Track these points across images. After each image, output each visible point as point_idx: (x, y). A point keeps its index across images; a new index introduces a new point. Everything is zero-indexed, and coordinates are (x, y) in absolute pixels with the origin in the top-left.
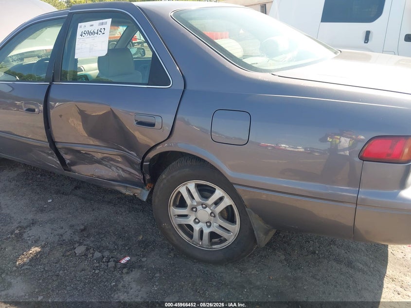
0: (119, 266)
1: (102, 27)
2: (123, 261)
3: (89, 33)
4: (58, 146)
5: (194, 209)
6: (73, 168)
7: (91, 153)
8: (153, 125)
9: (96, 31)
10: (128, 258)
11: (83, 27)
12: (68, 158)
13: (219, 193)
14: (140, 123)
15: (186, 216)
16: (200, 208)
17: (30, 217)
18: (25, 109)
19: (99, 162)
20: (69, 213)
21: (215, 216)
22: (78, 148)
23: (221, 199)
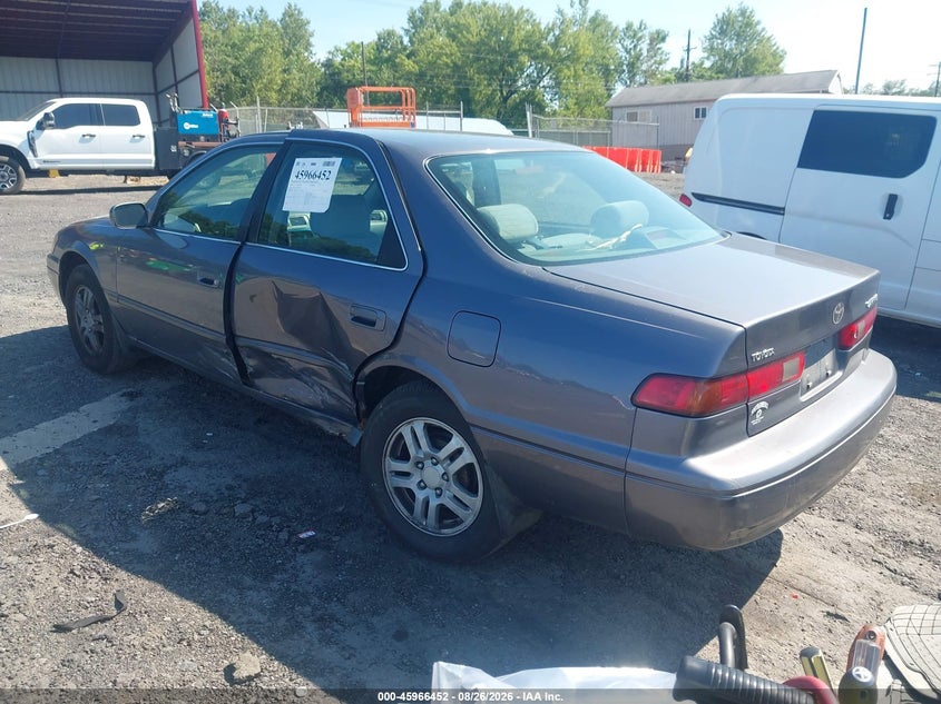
0: (294, 540)
1: (327, 168)
2: (303, 536)
3: (308, 175)
4: (240, 342)
5: (419, 464)
6: (257, 381)
7: (287, 359)
8: (372, 324)
9: (318, 174)
10: (311, 533)
11: (302, 164)
12: (251, 363)
13: (456, 442)
14: (357, 319)
15: (406, 475)
16: (428, 463)
17: (179, 453)
18: (199, 279)
19: (297, 375)
20: (239, 457)
21: (448, 480)
22: (268, 350)
23: (459, 452)
